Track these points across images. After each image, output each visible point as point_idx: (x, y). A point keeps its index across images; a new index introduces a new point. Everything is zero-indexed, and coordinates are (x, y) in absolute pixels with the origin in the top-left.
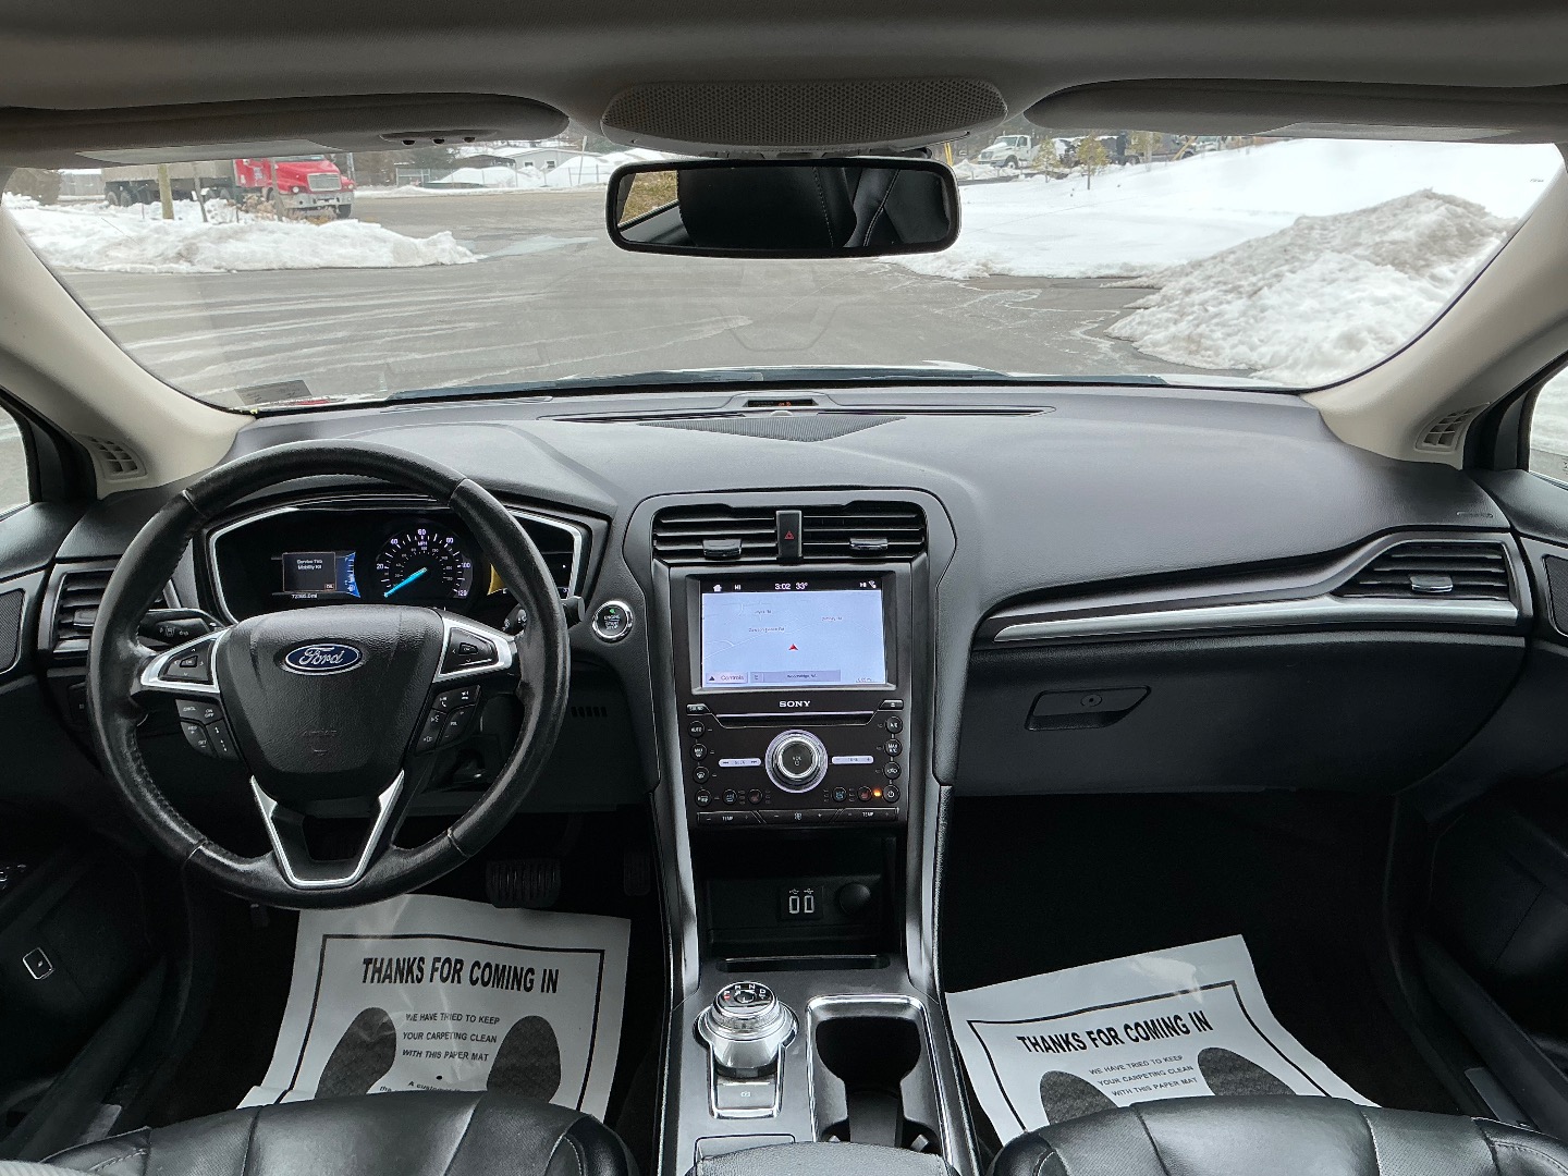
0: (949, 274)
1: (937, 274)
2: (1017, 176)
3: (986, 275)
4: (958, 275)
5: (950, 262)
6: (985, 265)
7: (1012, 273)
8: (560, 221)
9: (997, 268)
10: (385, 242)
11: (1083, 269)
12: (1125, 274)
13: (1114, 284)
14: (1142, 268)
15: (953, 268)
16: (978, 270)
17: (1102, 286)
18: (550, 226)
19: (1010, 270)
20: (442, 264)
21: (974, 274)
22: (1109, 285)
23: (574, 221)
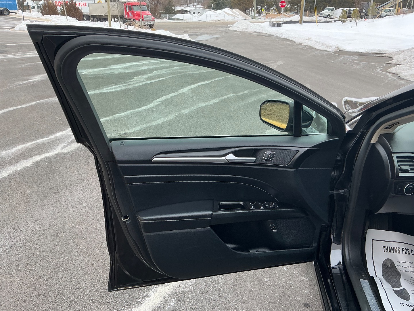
0: (328, 50)
1: (324, 50)
2: (332, 21)
3: (338, 50)
4: (330, 50)
5: (328, 46)
6: (337, 48)
7: (345, 50)
8: (207, 31)
9: (341, 49)
11: (366, 50)
12: (379, 53)
13: (378, 56)
14: (384, 51)
15: (329, 48)
16: (336, 49)
17: (374, 56)
18: (206, 32)
19: (345, 49)
21: (335, 50)
22: (376, 56)
23: (211, 31)
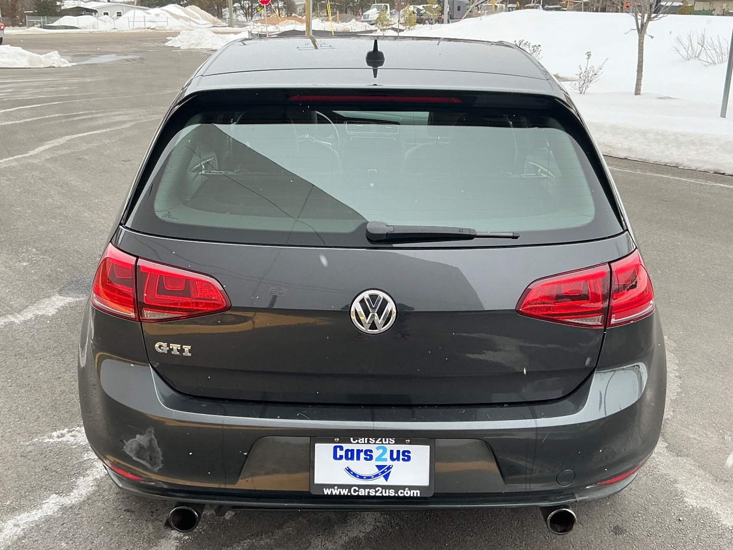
8: (120, 48)
10: (25, 56)
20: (54, 67)
23: (128, 48)
